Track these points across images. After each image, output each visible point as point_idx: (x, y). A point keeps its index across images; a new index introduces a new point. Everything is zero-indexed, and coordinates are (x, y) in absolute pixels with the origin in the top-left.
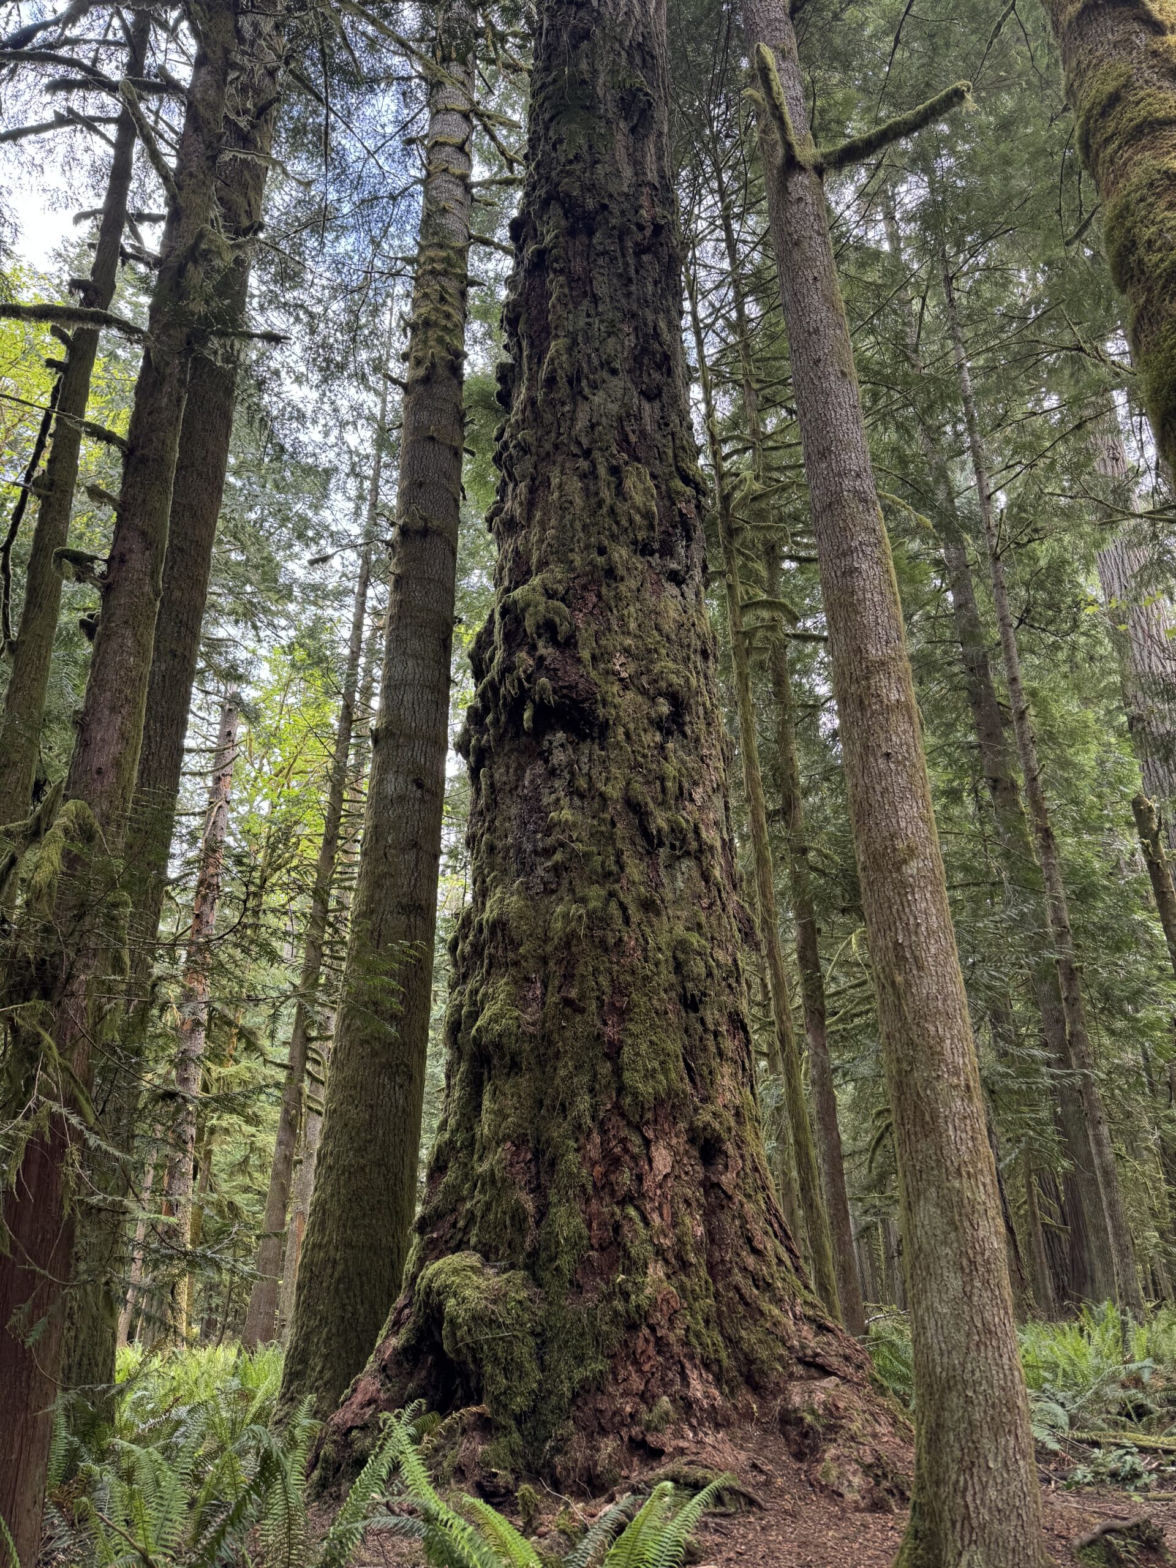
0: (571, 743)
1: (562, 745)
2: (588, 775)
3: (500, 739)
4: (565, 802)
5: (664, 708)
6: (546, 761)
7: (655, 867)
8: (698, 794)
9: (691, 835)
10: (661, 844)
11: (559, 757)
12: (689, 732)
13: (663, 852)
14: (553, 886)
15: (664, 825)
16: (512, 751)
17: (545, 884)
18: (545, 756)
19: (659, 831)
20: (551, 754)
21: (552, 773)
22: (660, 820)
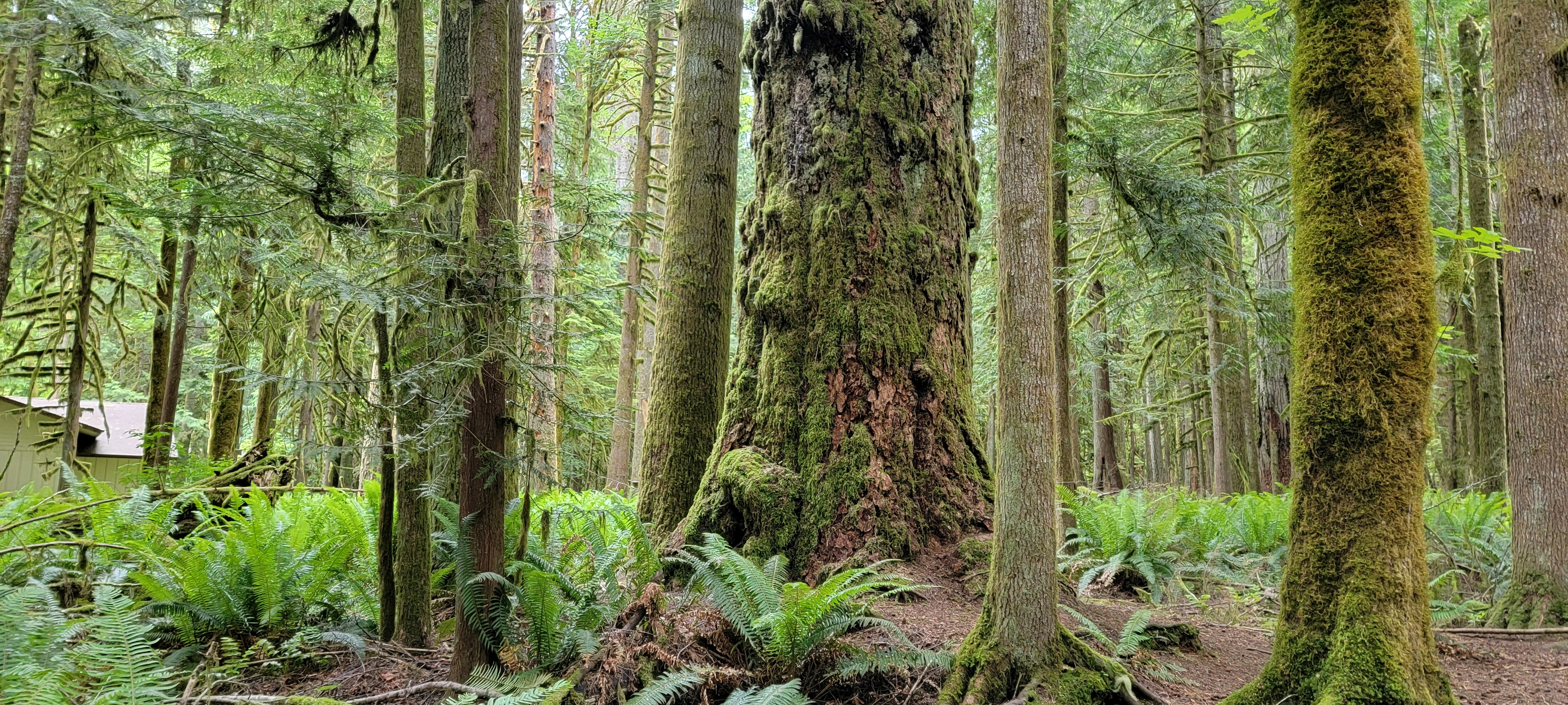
0: (833, 64)
1: (825, 67)
2: (846, 93)
3: (776, 57)
4: (826, 118)
5: (913, 29)
6: (813, 80)
7: (896, 173)
8: (939, 107)
9: (929, 143)
10: (903, 152)
11: (823, 77)
12: (935, 50)
13: (905, 159)
14: (816, 188)
15: (906, 137)
16: (785, 67)
17: (810, 186)
18: (811, 75)
19: (901, 142)
20: (816, 74)
21: (817, 91)
22: (903, 132)
